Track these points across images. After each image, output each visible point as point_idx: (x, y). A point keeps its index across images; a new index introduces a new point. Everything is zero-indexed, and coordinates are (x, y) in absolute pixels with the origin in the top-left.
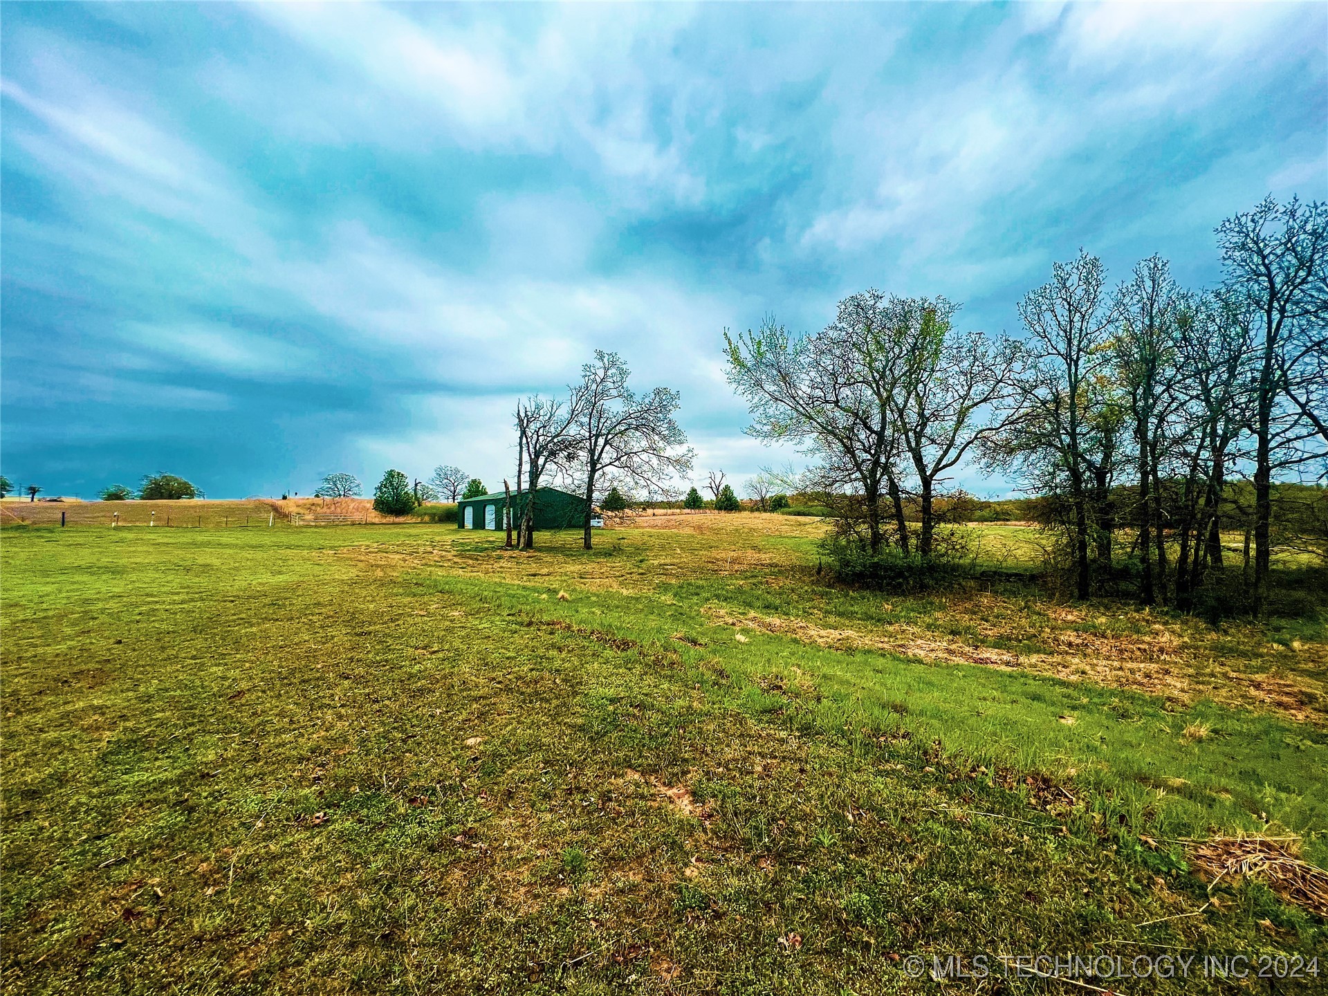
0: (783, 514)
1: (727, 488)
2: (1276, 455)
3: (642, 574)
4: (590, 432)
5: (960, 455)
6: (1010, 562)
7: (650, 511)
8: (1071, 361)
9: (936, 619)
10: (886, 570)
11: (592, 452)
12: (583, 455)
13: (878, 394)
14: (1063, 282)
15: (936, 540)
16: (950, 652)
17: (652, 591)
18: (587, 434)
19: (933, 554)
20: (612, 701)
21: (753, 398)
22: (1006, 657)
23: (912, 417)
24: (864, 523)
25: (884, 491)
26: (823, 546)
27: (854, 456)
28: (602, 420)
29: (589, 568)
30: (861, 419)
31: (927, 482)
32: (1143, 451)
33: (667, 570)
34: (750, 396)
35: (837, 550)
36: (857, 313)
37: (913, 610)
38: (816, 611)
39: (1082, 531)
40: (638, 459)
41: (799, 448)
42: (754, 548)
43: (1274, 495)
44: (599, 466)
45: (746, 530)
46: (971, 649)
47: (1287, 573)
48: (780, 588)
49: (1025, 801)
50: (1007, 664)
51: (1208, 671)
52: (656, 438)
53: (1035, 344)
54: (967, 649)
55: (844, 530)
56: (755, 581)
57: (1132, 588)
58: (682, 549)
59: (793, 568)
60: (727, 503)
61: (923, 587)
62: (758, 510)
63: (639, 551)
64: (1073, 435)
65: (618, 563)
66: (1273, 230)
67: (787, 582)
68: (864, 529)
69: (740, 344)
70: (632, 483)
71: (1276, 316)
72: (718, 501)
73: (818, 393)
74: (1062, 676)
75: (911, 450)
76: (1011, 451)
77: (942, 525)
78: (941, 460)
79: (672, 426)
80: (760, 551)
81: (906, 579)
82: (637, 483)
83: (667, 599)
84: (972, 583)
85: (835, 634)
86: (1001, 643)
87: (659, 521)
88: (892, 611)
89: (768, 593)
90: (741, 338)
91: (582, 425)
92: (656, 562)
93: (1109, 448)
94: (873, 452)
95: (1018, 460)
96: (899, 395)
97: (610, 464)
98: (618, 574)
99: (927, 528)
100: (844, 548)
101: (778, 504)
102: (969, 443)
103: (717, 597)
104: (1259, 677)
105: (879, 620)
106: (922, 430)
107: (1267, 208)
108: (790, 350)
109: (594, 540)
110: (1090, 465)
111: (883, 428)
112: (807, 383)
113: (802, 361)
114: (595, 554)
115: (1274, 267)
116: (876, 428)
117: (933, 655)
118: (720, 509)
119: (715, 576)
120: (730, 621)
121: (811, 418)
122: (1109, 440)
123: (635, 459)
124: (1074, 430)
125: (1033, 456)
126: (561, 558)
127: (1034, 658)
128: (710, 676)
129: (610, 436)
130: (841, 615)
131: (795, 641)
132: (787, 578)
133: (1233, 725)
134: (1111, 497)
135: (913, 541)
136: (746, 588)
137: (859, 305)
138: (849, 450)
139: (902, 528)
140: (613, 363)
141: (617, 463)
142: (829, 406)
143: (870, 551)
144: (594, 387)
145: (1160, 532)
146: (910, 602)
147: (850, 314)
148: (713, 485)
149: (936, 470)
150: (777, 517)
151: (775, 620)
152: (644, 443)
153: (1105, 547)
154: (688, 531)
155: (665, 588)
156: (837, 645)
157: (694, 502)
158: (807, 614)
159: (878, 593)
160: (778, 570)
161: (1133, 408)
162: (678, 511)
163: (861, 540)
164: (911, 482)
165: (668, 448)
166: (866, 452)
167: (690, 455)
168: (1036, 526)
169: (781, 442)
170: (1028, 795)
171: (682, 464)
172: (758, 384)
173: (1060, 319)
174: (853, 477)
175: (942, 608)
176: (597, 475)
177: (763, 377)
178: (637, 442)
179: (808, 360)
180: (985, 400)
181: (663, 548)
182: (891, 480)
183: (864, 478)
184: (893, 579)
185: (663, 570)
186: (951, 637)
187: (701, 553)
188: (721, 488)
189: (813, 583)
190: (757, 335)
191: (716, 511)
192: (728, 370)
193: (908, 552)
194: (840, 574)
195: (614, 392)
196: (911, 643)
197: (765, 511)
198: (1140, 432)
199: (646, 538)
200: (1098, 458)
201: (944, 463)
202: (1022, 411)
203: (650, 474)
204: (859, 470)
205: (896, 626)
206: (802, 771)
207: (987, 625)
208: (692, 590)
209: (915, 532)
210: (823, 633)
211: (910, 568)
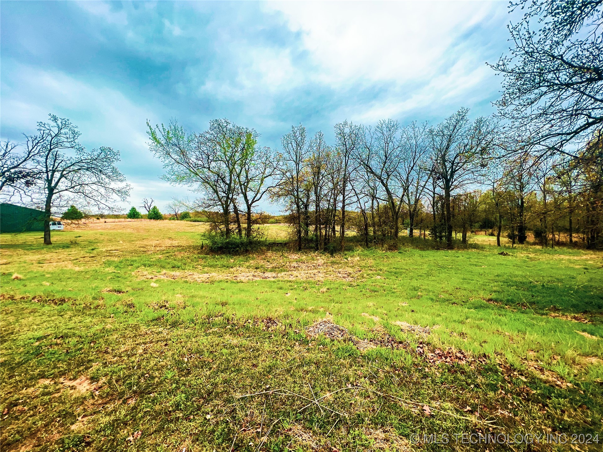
0: (187, 221)
1: (155, 208)
2: (347, 202)
3: (93, 257)
4: (47, 168)
5: (261, 196)
6: (279, 239)
7: (102, 220)
8: (297, 164)
9: (251, 264)
10: (232, 244)
11: (49, 181)
12: (41, 183)
13: (228, 166)
14: (295, 133)
15: (253, 231)
16: (254, 276)
17: (99, 266)
18: (44, 170)
19: (251, 237)
20: (38, 339)
21: (165, 160)
22: (274, 275)
23: (243, 179)
24: (223, 224)
25: (231, 210)
26: (204, 236)
27: (217, 194)
28: (58, 161)
29: (48, 256)
30: (221, 177)
31: (249, 207)
32: (316, 198)
33: (111, 253)
34: (163, 159)
35: (211, 237)
36: (219, 128)
37: (242, 261)
38: (199, 266)
39: (300, 226)
40: (89, 188)
41: (190, 188)
42: (170, 238)
43: (346, 214)
44: (55, 191)
45: (166, 229)
46: (262, 274)
47: (349, 237)
48: (182, 257)
49: (262, 329)
50: (274, 277)
51: (329, 270)
52: (104, 176)
53: (286, 155)
54: (261, 274)
55: (214, 227)
56: (167, 255)
57: (313, 245)
58: (124, 241)
59: (189, 247)
60: (155, 216)
61: (247, 251)
62: (174, 219)
63: (92, 244)
64: (297, 191)
65: (74, 251)
66: (347, 130)
67: (186, 254)
68: (222, 226)
69: (157, 130)
70: (85, 203)
71: (347, 158)
72: (150, 214)
73: (200, 162)
74: (290, 279)
75: (242, 193)
76: (279, 196)
77: (255, 225)
78: (254, 198)
79: (114, 171)
80: (173, 239)
81: (240, 248)
82: (89, 203)
83: (111, 269)
84: (265, 248)
85: (206, 276)
86: (273, 270)
87: (108, 225)
88: (233, 262)
89: (175, 260)
90: (157, 127)
91: (38, 162)
92: (104, 250)
93: (308, 197)
94: (226, 192)
95: (282, 199)
96: (238, 168)
97: (66, 190)
98: (72, 258)
99: (249, 226)
100: (214, 236)
101: (184, 216)
102: (265, 192)
103: (145, 265)
104: (340, 270)
105: (228, 267)
106: (247, 185)
107: (346, 124)
108: (185, 139)
109: (53, 239)
110: (303, 203)
111: (231, 182)
112: (194, 157)
113: (192, 146)
114: (53, 247)
115: (347, 143)
116: (228, 182)
117: (247, 279)
118: (151, 218)
119: (144, 254)
120: (150, 277)
121: (197, 174)
122: (308, 194)
123: (86, 187)
124: (298, 189)
125: (287, 199)
126: (21, 251)
127: (283, 274)
128: (122, 308)
129: (65, 172)
130: (211, 266)
131: (186, 282)
132: (186, 252)
133: (332, 286)
134: (309, 214)
135: (244, 232)
136: (163, 259)
137: (219, 124)
138: (216, 192)
139: (239, 226)
140: (65, 125)
141: (71, 190)
142: (205, 170)
143: (225, 237)
144: (49, 138)
145: (320, 226)
146: (241, 258)
147: (215, 128)
148: (146, 206)
149: (253, 202)
150: (183, 222)
151: (177, 273)
152: (94, 179)
153: (307, 232)
154: (129, 231)
155: (109, 264)
156: (207, 281)
157: (134, 215)
158: (194, 268)
159: (228, 255)
160: (182, 249)
161: (314, 183)
162: (123, 220)
163: (222, 232)
164: (243, 207)
165: (112, 183)
166: (224, 193)
167: (128, 188)
168: (287, 225)
169: (181, 185)
170: (263, 327)
171: (122, 193)
172: (168, 153)
173: (294, 148)
174: (218, 204)
175: (253, 259)
176: (54, 197)
177: (171, 150)
178: (87, 177)
179: (194, 146)
180: (270, 175)
181: (110, 241)
182: (235, 206)
183: (222, 204)
184: (234, 248)
185: (109, 253)
186: (255, 270)
187: (137, 242)
188: (151, 208)
189: (199, 253)
190: (167, 128)
191: (148, 220)
192: (150, 143)
193: (241, 236)
194: (212, 248)
195: (68, 145)
196: (240, 275)
197: (178, 219)
198: (316, 193)
199: (98, 236)
200: (305, 200)
201: (255, 199)
202: (283, 181)
203: (99, 198)
204: (220, 201)
205: (235, 269)
206: (166, 345)
207: (269, 264)
208: (128, 263)
209: (244, 228)
210: (201, 276)
211: (242, 244)
